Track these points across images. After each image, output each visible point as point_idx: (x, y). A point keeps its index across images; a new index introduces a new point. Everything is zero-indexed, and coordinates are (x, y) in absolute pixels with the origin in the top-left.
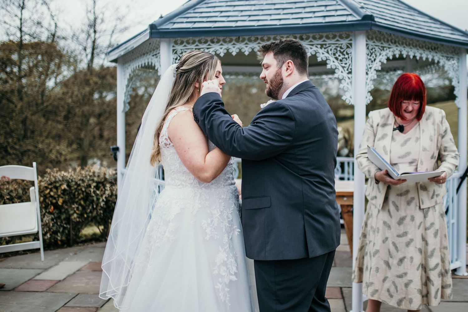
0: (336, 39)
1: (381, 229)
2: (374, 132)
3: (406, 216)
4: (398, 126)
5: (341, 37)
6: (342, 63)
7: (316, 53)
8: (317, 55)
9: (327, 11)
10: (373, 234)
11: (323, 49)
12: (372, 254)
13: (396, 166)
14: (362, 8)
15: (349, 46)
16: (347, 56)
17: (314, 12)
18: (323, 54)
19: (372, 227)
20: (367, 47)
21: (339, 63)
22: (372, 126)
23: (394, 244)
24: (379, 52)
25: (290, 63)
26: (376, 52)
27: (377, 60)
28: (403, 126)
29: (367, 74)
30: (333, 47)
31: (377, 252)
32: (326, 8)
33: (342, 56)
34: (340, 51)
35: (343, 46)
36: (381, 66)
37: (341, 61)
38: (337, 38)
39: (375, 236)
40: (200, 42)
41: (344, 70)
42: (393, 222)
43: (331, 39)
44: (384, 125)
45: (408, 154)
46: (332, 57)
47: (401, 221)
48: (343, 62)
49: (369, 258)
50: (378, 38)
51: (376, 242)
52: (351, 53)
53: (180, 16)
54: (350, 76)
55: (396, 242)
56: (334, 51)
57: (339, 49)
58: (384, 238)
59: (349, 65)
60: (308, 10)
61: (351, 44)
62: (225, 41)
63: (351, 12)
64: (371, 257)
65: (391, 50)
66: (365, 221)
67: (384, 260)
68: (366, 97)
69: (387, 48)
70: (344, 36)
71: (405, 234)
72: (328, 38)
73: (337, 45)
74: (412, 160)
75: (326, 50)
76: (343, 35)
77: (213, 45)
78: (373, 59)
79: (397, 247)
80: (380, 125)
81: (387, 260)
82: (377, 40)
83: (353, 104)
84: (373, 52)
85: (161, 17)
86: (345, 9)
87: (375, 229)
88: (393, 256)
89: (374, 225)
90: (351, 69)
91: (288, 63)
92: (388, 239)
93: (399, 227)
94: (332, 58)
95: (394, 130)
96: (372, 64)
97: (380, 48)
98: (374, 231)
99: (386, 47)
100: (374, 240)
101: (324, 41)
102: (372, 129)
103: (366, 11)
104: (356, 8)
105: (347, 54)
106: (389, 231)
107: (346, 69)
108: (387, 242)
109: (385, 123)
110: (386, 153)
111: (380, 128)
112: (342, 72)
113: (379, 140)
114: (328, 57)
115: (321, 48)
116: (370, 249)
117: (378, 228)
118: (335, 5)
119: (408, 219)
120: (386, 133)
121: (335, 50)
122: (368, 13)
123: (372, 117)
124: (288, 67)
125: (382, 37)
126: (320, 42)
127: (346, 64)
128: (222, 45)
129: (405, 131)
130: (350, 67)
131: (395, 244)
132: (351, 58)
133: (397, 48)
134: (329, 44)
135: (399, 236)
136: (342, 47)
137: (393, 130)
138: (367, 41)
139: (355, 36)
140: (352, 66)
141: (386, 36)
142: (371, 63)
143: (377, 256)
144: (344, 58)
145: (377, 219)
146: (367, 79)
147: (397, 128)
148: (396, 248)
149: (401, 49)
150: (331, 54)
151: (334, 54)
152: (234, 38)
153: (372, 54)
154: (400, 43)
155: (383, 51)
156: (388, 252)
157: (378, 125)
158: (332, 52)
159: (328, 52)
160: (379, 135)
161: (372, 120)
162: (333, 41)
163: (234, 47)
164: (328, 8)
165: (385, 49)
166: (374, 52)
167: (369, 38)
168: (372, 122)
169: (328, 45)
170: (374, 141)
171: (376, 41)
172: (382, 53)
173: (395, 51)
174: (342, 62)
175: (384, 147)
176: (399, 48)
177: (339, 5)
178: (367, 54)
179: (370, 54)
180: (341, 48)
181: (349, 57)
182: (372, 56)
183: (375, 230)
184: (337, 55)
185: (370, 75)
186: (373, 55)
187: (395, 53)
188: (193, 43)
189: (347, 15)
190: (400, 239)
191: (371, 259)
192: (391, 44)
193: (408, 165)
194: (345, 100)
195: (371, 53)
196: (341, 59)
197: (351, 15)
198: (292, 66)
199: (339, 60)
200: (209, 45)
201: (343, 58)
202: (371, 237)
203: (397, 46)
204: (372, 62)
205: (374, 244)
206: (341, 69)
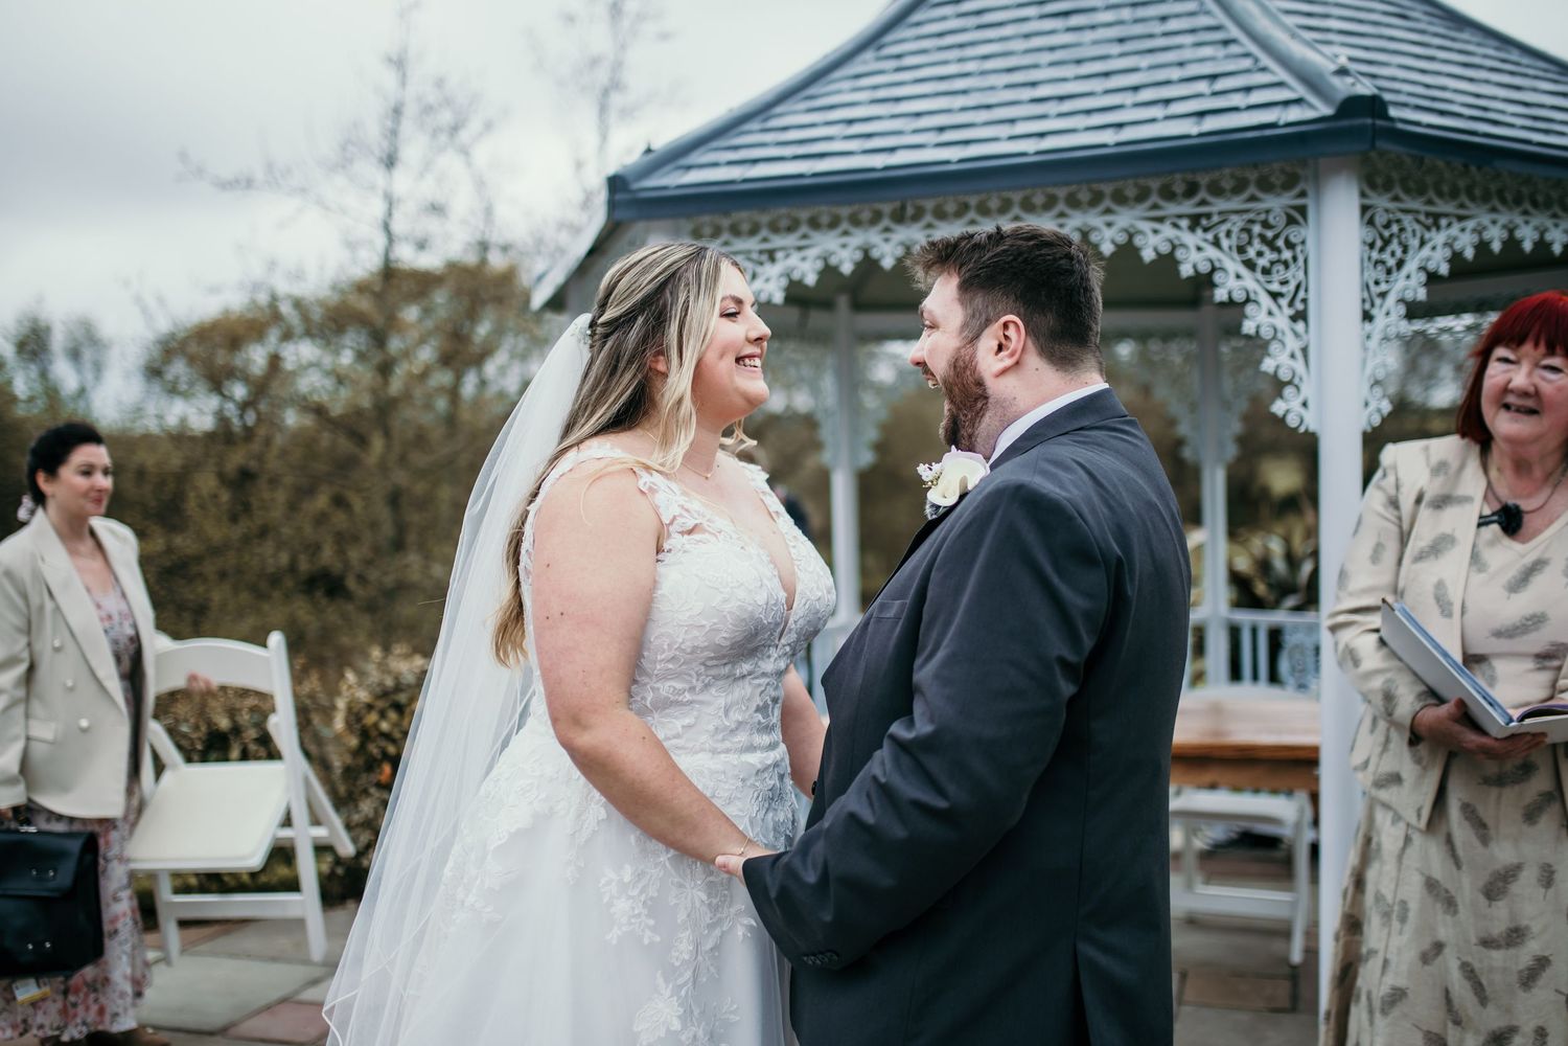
0: (1246, 195)
1: (1413, 906)
2: (1400, 527)
3: (1519, 867)
4: (1497, 507)
5: (1266, 186)
6: (1269, 282)
7: (1174, 247)
8: (1180, 254)
9: (1215, 94)
10: (1384, 925)
11: (1199, 232)
12: (1377, 1004)
13: (1484, 666)
14: (1342, 72)
15: (1297, 216)
16: (1287, 255)
17: (1167, 102)
18: (1199, 249)
19: (1379, 898)
20: (1368, 215)
21: (1258, 281)
22: (1394, 503)
23: (1469, 971)
24: (1418, 235)
25: (1012, 327)
26: (1409, 234)
27: (1411, 266)
28: (1517, 507)
29: (1367, 317)
30: (1236, 223)
31: (1397, 996)
32: (1211, 84)
33: (1269, 256)
34: (1263, 238)
35: (1275, 218)
36: (1425, 285)
37: (1266, 271)
38: (1252, 190)
39: (1389, 934)
40: (775, 228)
41: (1280, 307)
42: (1466, 889)
43: (1229, 194)
44: (1443, 502)
45: (1535, 621)
46: (1233, 259)
47: (1501, 884)
48: (1276, 277)
49: (1365, 1016)
50: (1412, 185)
51: (1392, 957)
52: (1303, 242)
53: (715, 144)
54: (1300, 326)
55: (1477, 965)
56: (1239, 238)
57: (1257, 229)
58: (1426, 944)
59: (1298, 287)
60: (1146, 95)
61: (1302, 210)
62: (856, 221)
63: (1300, 91)
64: (1371, 1012)
65: (1470, 224)
66: (1354, 869)
67: (1425, 1028)
68: (1367, 404)
69: (1454, 220)
70: (1278, 183)
71: (1515, 936)
72: (1217, 190)
73: (1251, 216)
74: (1547, 648)
75: (1210, 236)
76: (1273, 179)
77: (817, 237)
78: (1391, 262)
79: (1480, 984)
80: (1426, 499)
81: (1435, 1029)
82: (1407, 191)
83: (1312, 428)
84: (1392, 236)
85: (649, 151)
86: (1280, 84)
87: (1391, 906)
88: (1464, 1019)
89: (1388, 892)
90: (1304, 301)
91: (1006, 326)
92: (1447, 951)
93: (1490, 906)
94: (1232, 265)
95: (1483, 522)
96: (1387, 282)
97: (1422, 218)
98: (1387, 915)
99: (1446, 215)
100: (1387, 947)
101: (1203, 203)
102: (1396, 513)
103: (1353, 84)
104: (1321, 75)
105: (1290, 245)
106: (1448, 918)
107: (1284, 302)
108: (1440, 958)
109: (1445, 491)
110: (1445, 607)
111: (1425, 512)
112: (1270, 313)
113: (1420, 557)
114: (1219, 260)
115: (1192, 229)
116: (1370, 979)
117: (1403, 903)
118: (1247, 71)
119: (1528, 878)
120: (1448, 531)
121: (1245, 236)
122: (1365, 88)
123: (1395, 468)
124: (1004, 341)
125: (1429, 180)
126: (1188, 207)
127: (1284, 283)
128: (846, 233)
129: (1524, 530)
130: (1301, 294)
131: (1472, 971)
132: (1306, 261)
133: (1494, 216)
134: (1220, 213)
135: (1487, 943)
136: (1271, 220)
137: (1480, 525)
138: (1363, 195)
139: (1318, 180)
140: (1306, 291)
141: (1447, 175)
142: (1382, 276)
143: (1396, 1012)
144: (1278, 261)
145: (1399, 870)
146: (1368, 337)
147: (1493, 514)
148: (1479, 989)
149: (1511, 222)
150: (1230, 248)
151: (1241, 250)
152: (887, 208)
153: (1387, 242)
154: (1509, 197)
155: (1434, 229)
156: (1444, 1001)
157: (1419, 500)
158: (1234, 241)
159: (1216, 243)
160: (1421, 539)
161: (1397, 480)
162: (1235, 203)
163: (887, 240)
164: (1221, 85)
165: (1443, 222)
166: (1399, 237)
167: (1373, 181)
168: (1397, 487)
169: (1216, 219)
170: (1400, 562)
171: (1402, 195)
172: (1430, 240)
173: (1485, 228)
174: (1268, 278)
175: (1440, 585)
176: (1503, 219)
177: (1264, 69)
178: (1364, 243)
179: (1379, 243)
180: (1266, 225)
181: (1295, 259)
182: (1389, 250)
183: (1392, 911)
184: (1251, 253)
185: (1380, 321)
186: (1395, 246)
187: (1487, 236)
188: (753, 231)
189: (1286, 103)
190: (1497, 956)
191: (1372, 1022)
192: (1468, 202)
193: (1530, 664)
194: (1285, 416)
195: (1382, 241)
196: (1268, 265)
197: (1299, 101)
198: (1017, 336)
199: (1259, 270)
200: (805, 237)
201: (1272, 263)
202: (1375, 934)
203: (1494, 210)
204: (1389, 272)
205: (1386, 962)
206: (1266, 301)
